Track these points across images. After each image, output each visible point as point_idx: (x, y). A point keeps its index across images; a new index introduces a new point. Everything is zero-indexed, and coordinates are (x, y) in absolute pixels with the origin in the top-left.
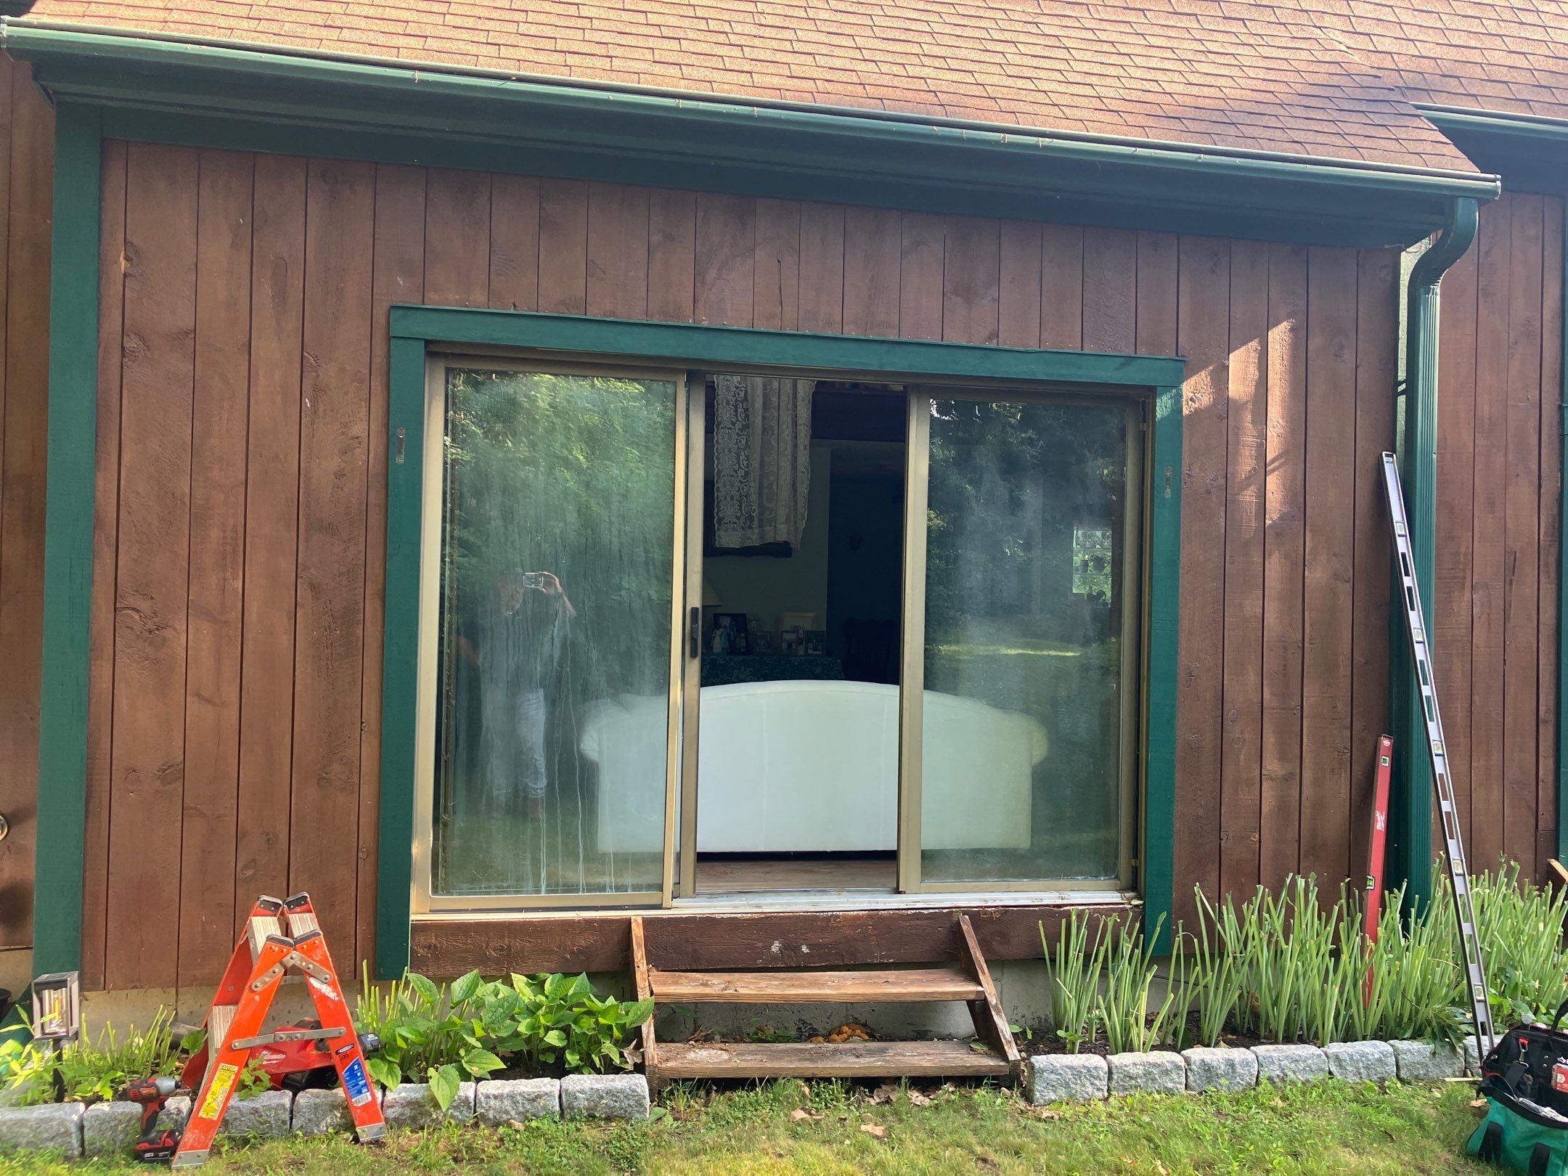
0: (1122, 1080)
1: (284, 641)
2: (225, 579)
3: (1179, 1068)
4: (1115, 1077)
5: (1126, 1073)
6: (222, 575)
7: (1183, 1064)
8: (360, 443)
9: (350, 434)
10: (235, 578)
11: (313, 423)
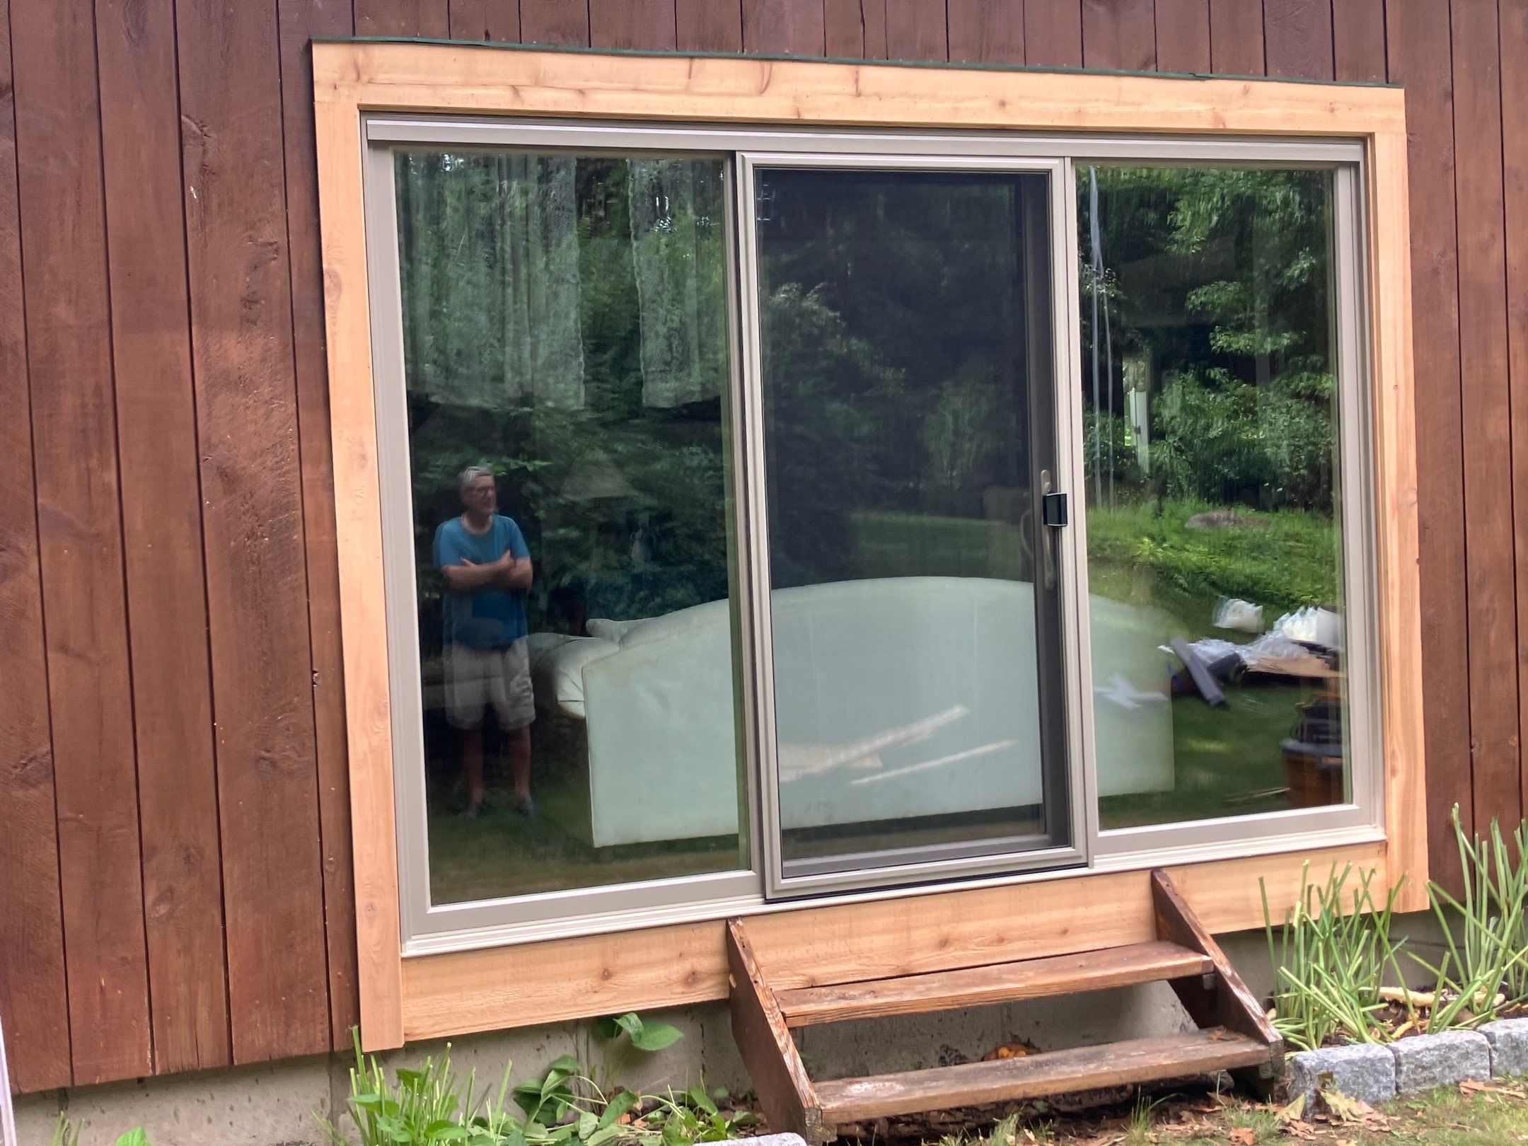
0: (1413, 1072)
1: (186, 558)
2: (89, 471)
3: (1481, 1047)
4: (1405, 1068)
5: (1418, 1063)
6: (83, 466)
7: (1486, 1042)
8: (276, 251)
9: (260, 240)
10: (104, 466)
11: (203, 224)
